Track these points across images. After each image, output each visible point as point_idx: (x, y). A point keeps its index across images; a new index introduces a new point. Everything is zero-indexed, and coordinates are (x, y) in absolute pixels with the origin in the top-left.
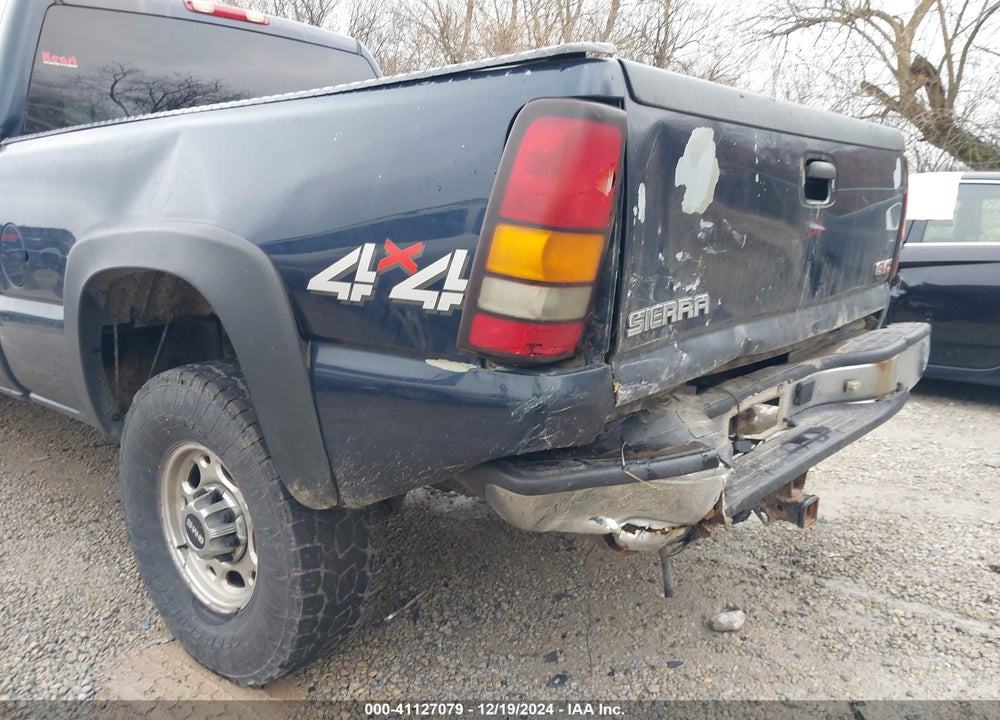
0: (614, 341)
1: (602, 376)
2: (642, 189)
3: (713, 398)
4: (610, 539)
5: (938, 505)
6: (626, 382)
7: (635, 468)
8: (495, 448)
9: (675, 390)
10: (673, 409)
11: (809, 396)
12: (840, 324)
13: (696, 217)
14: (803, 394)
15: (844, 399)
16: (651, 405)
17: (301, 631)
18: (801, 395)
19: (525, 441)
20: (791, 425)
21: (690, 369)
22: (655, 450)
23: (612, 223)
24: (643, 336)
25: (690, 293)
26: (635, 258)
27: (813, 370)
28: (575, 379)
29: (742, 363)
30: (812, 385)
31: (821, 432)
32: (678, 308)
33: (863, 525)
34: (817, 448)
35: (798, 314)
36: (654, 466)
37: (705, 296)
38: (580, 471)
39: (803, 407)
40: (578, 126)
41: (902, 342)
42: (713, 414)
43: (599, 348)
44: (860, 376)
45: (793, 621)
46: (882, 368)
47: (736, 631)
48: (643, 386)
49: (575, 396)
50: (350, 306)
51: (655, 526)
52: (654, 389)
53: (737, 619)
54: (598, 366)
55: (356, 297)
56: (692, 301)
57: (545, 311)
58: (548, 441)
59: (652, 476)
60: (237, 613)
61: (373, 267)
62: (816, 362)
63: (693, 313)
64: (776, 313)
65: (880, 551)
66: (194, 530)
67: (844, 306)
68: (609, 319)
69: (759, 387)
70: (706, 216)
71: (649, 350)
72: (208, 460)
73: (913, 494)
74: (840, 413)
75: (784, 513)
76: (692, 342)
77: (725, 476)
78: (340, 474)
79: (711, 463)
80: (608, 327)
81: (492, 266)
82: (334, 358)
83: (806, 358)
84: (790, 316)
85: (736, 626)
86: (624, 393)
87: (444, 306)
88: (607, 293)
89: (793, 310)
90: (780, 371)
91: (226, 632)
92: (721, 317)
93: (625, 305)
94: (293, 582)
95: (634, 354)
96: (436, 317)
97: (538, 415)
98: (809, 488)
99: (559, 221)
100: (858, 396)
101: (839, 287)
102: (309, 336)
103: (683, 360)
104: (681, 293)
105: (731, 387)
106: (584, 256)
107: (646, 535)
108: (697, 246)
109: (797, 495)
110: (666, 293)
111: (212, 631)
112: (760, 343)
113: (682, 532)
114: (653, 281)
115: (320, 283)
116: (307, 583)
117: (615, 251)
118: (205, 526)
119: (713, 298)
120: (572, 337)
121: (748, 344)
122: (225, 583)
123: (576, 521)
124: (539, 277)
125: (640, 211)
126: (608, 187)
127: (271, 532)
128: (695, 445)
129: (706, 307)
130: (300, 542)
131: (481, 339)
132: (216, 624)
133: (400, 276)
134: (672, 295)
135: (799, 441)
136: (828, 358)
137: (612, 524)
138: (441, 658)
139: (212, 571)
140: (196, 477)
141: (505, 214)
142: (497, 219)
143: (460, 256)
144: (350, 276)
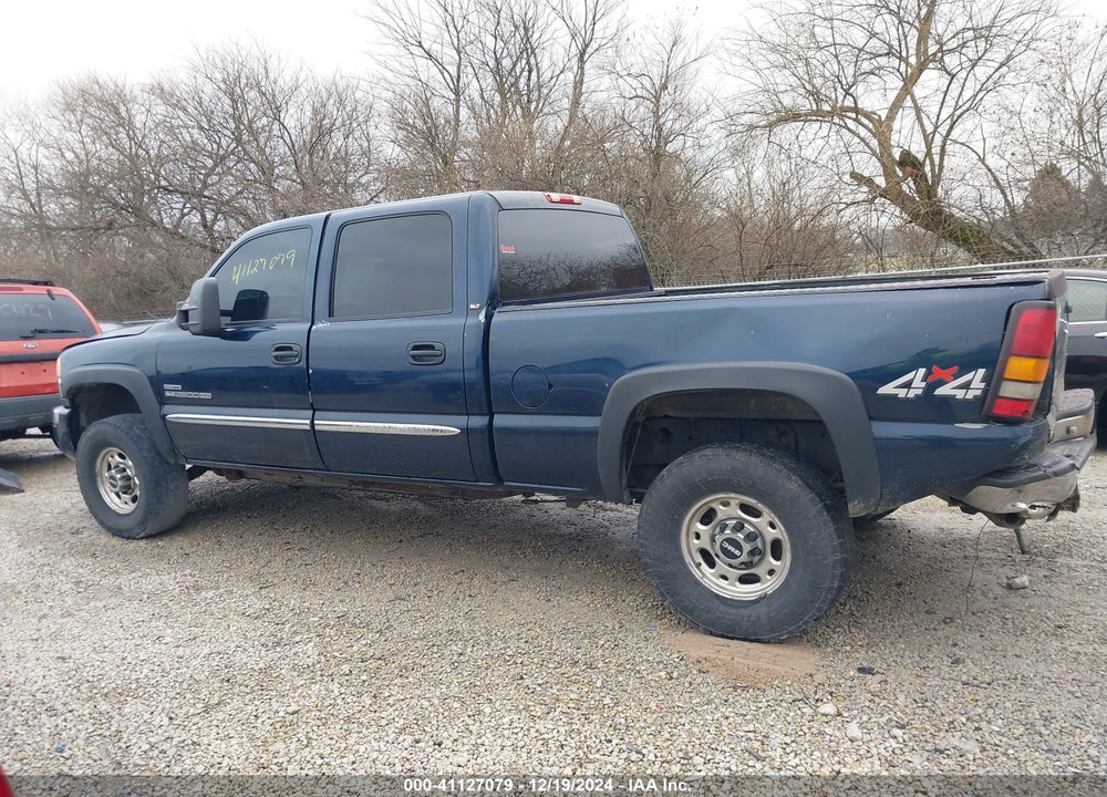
43: (1041, 412)
50: (907, 400)
51: (1045, 505)
54: (1042, 420)
55: (912, 395)
57: (1033, 396)
61: (924, 380)
66: (730, 548)
72: (725, 505)
78: (886, 492)
81: (1006, 376)
87: (970, 396)
88: (1048, 385)
91: (762, 610)
96: (965, 402)
102: (872, 418)
107: (1041, 510)
111: (745, 612)
115: (886, 390)
116: (843, 562)
118: (743, 543)
122: (738, 584)
123: (1006, 507)
124: (1031, 379)
132: (745, 607)
137: (1023, 506)
139: (724, 578)
140: (708, 517)
141: (1013, 352)
142: (1010, 354)
143: (981, 372)
144: (908, 385)
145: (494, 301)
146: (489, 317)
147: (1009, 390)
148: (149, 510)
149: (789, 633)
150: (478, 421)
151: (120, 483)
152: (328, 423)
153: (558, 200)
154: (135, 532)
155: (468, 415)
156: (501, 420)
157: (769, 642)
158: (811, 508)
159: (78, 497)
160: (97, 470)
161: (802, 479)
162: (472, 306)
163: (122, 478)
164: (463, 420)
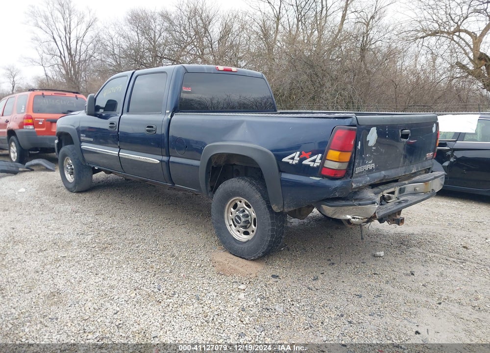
0: (352, 174)
1: (350, 181)
2: (360, 142)
3: (376, 190)
4: (348, 221)
5: (454, 232)
6: (355, 183)
7: (356, 203)
8: (325, 196)
9: (366, 187)
10: (365, 190)
11: (404, 191)
12: (413, 171)
13: (372, 147)
14: (402, 191)
15: (415, 193)
16: (360, 189)
17: (269, 243)
18: (401, 191)
19: (332, 195)
20: (398, 199)
21: (369, 181)
22: (361, 199)
23: (352, 149)
24: (359, 173)
25: (370, 164)
26: (357, 157)
27: (405, 184)
28: (344, 182)
29: (384, 181)
30: (405, 188)
31: (406, 201)
32: (366, 167)
33: (426, 236)
34: (404, 204)
35: (399, 168)
36: (360, 202)
37: (373, 164)
38: (344, 203)
39: (402, 194)
40: (346, 131)
41: (433, 177)
42: (376, 194)
43: (349, 175)
44: (419, 186)
45: (398, 256)
46: (426, 184)
47: (382, 257)
48: (358, 184)
49: (344, 186)
50: (292, 165)
51: (360, 218)
52: (361, 185)
53: (382, 253)
54: (349, 179)
55: (294, 163)
56: (371, 166)
57: (338, 167)
58: (337, 195)
59: (360, 205)
60: (248, 241)
61: (299, 157)
62: (406, 182)
63: (371, 168)
64: (392, 168)
65: (429, 242)
66: (238, 219)
67: (415, 167)
68: (352, 169)
69: (389, 188)
70: (374, 146)
71: (360, 176)
72: (241, 202)
73: (446, 228)
74: (413, 196)
75: (395, 222)
76: (370, 175)
77: (377, 206)
78: (285, 203)
79: (374, 203)
80: (351, 171)
81: (327, 158)
82: (286, 176)
83: (404, 181)
84: (397, 169)
85: (381, 255)
86: (354, 185)
87: (315, 165)
88: (351, 164)
89: (398, 167)
90: (395, 184)
91: (246, 246)
92: (378, 169)
93: (355, 167)
94: (269, 230)
95: (357, 177)
96: (313, 168)
97: (336, 189)
98: (402, 215)
99: (342, 150)
100: (419, 192)
101: (413, 161)
102: (281, 171)
103: (368, 179)
104: (368, 164)
105: (381, 187)
106: (347, 156)
107: (357, 220)
108: (372, 153)
109: (398, 217)
110: (364, 163)
111: (241, 246)
112: (388, 176)
113: (366, 219)
114: (361, 161)
115: (285, 160)
116: (273, 230)
117: (354, 155)
118: (242, 218)
119: (375, 165)
120: (343, 173)
121: (385, 176)
122: (242, 234)
123: (341, 216)
124: (338, 161)
125: (359, 147)
126: (353, 142)
127: (264, 218)
128: (370, 199)
129: (374, 166)
130: (271, 220)
131: (324, 173)
132: (242, 244)
133: (305, 159)
134: (365, 164)
135: (400, 203)
136: (410, 181)
137: (349, 217)
138: (298, 258)
139: (239, 231)
140: (235, 207)
141: (331, 148)
142: (329, 149)
143: (320, 155)
144: (293, 158)
145: (176, 110)
146: (172, 116)
147: (329, 164)
148: (77, 181)
149: (254, 257)
150: (165, 158)
151: (69, 171)
152: (124, 154)
153: (223, 69)
154: (73, 189)
155: (163, 156)
156: (172, 159)
157: (248, 260)
158: (263, 206)
159: (59, 174)
160: (64, 165)
161: (261, 193)
162: (167, 112)
163: (70, 169)
164: (160, 157)
